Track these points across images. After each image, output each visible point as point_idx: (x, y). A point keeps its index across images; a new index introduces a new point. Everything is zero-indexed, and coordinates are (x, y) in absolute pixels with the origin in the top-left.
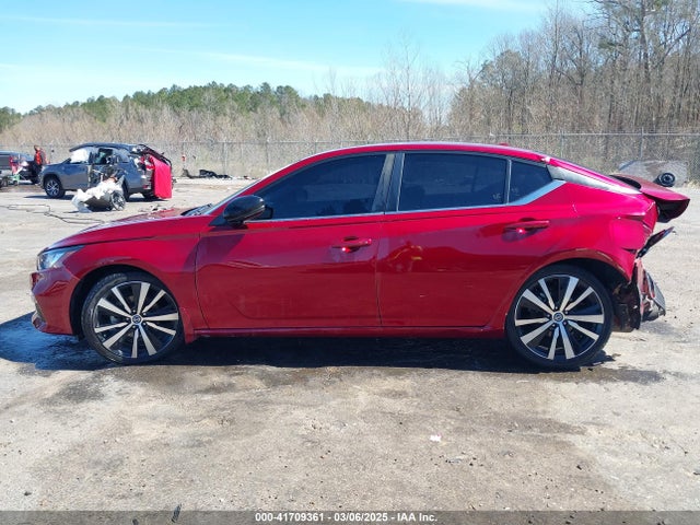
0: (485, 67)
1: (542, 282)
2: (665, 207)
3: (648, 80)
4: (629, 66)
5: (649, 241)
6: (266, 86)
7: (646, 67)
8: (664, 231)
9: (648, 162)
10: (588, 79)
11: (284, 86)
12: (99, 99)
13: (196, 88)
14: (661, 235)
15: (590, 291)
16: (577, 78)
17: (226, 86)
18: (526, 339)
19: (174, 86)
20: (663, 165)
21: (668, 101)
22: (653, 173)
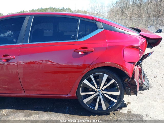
0: (117, 2)
1: (92, 76)
2: (151, 41)
3: (157, 5)
4: (152, 2)
5: (142, 57)
6: (63, 8)
7: (157, 2)
8: (149, 53)
9: (155, 26)
10: (142, 5)
11: (68, 8)
12: (23, 11)
13: (46, 8)
14: (147, 55)
15: (113, 81)
16: (139, 5)
17: (54, 8)
18: (85, 101)
19: (41, 8)
20: (159, 27)
21: (162, 11)
22: (157, 29)
